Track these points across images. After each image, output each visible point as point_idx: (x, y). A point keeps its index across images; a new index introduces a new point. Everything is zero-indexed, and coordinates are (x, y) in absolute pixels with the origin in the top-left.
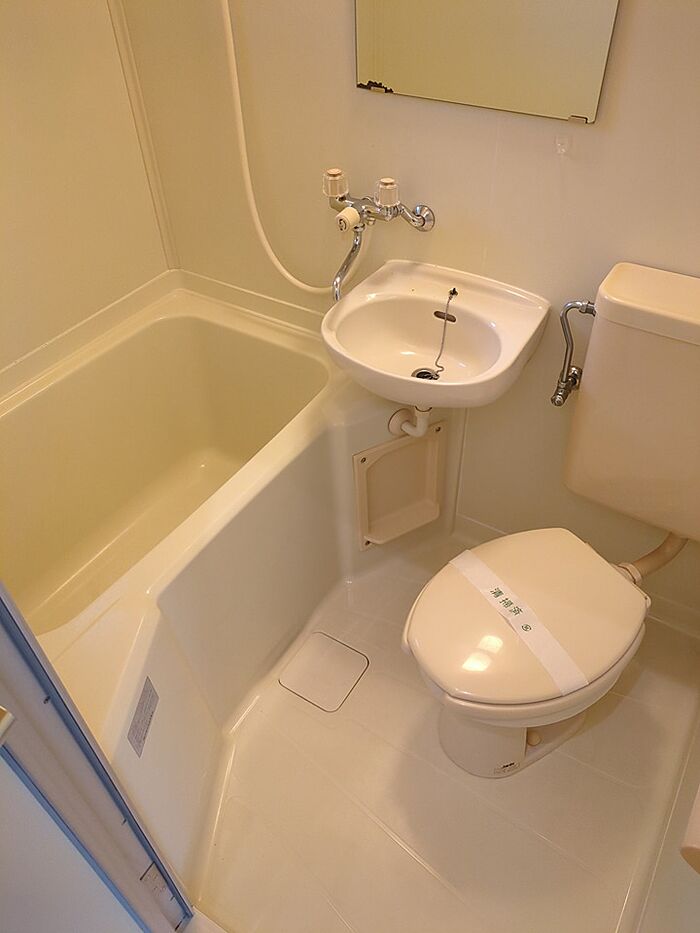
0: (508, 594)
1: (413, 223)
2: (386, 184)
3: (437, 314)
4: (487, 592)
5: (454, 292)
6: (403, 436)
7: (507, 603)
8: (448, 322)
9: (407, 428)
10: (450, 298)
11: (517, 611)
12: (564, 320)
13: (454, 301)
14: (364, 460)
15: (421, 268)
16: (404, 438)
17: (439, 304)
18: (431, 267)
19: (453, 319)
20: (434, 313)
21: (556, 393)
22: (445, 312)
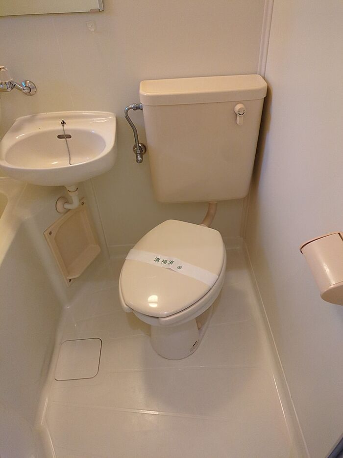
0: (162, 258)
1: (24, 91)
3: (59, 137)
4: (152, 262)
5: (63, 123)
6: (67, 212)
7: (165, 262)
8: (67, 139)
9: (67, 206)
10: (63, 126)
11: (172, 262)
12: (127, 118)
13: (66, 127)
14: (51, 233)
15: (38, 117)
16: (69, 212)
17: (59, 131)
18: (43, 115)
19: (70, 137)
20: (58, 137)
21: (137, 157)
22: (63, 134)
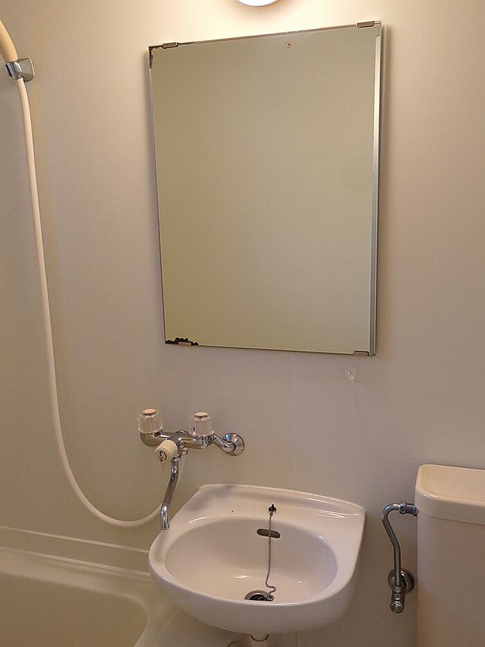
1: (225, 449)
2: (201, 417)
3: (261, 532)
5: (272, 509)
8: (272, 538)
10: (271, 515)
12: (386, 522)
13: (275, 517)
15: (235, 490)
17: (261, 522)
18: (245, 487)
19: (277, 535)
20: (258, 532)
21: (393, 600)
22: (268, 529)
